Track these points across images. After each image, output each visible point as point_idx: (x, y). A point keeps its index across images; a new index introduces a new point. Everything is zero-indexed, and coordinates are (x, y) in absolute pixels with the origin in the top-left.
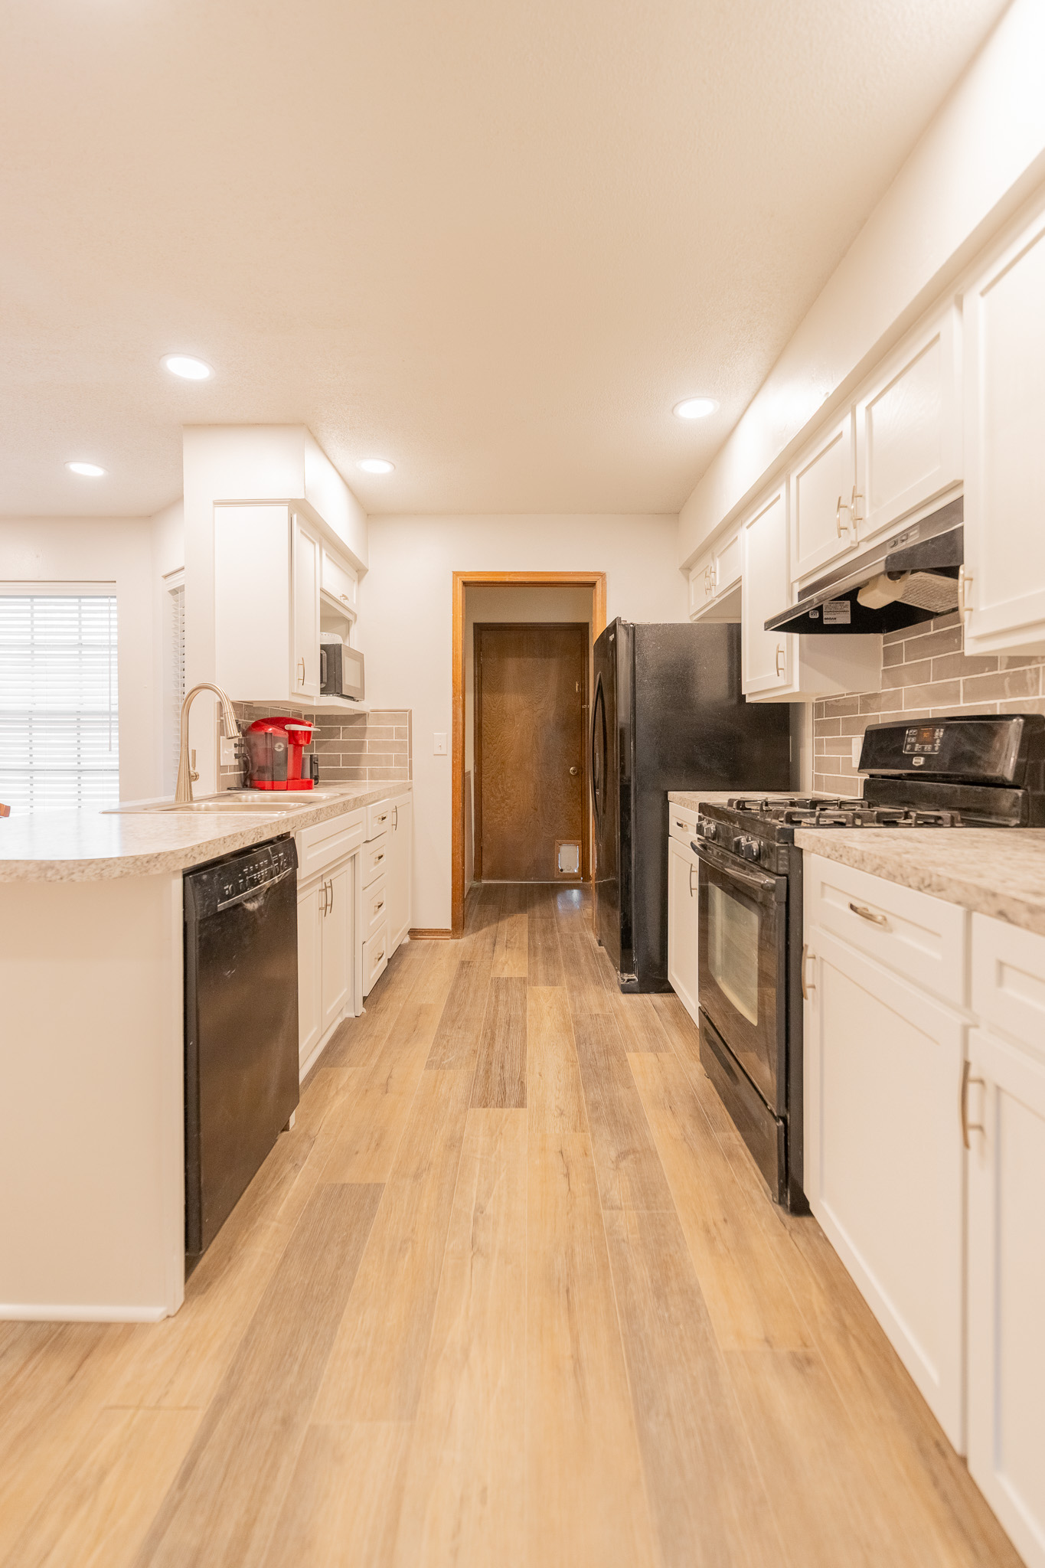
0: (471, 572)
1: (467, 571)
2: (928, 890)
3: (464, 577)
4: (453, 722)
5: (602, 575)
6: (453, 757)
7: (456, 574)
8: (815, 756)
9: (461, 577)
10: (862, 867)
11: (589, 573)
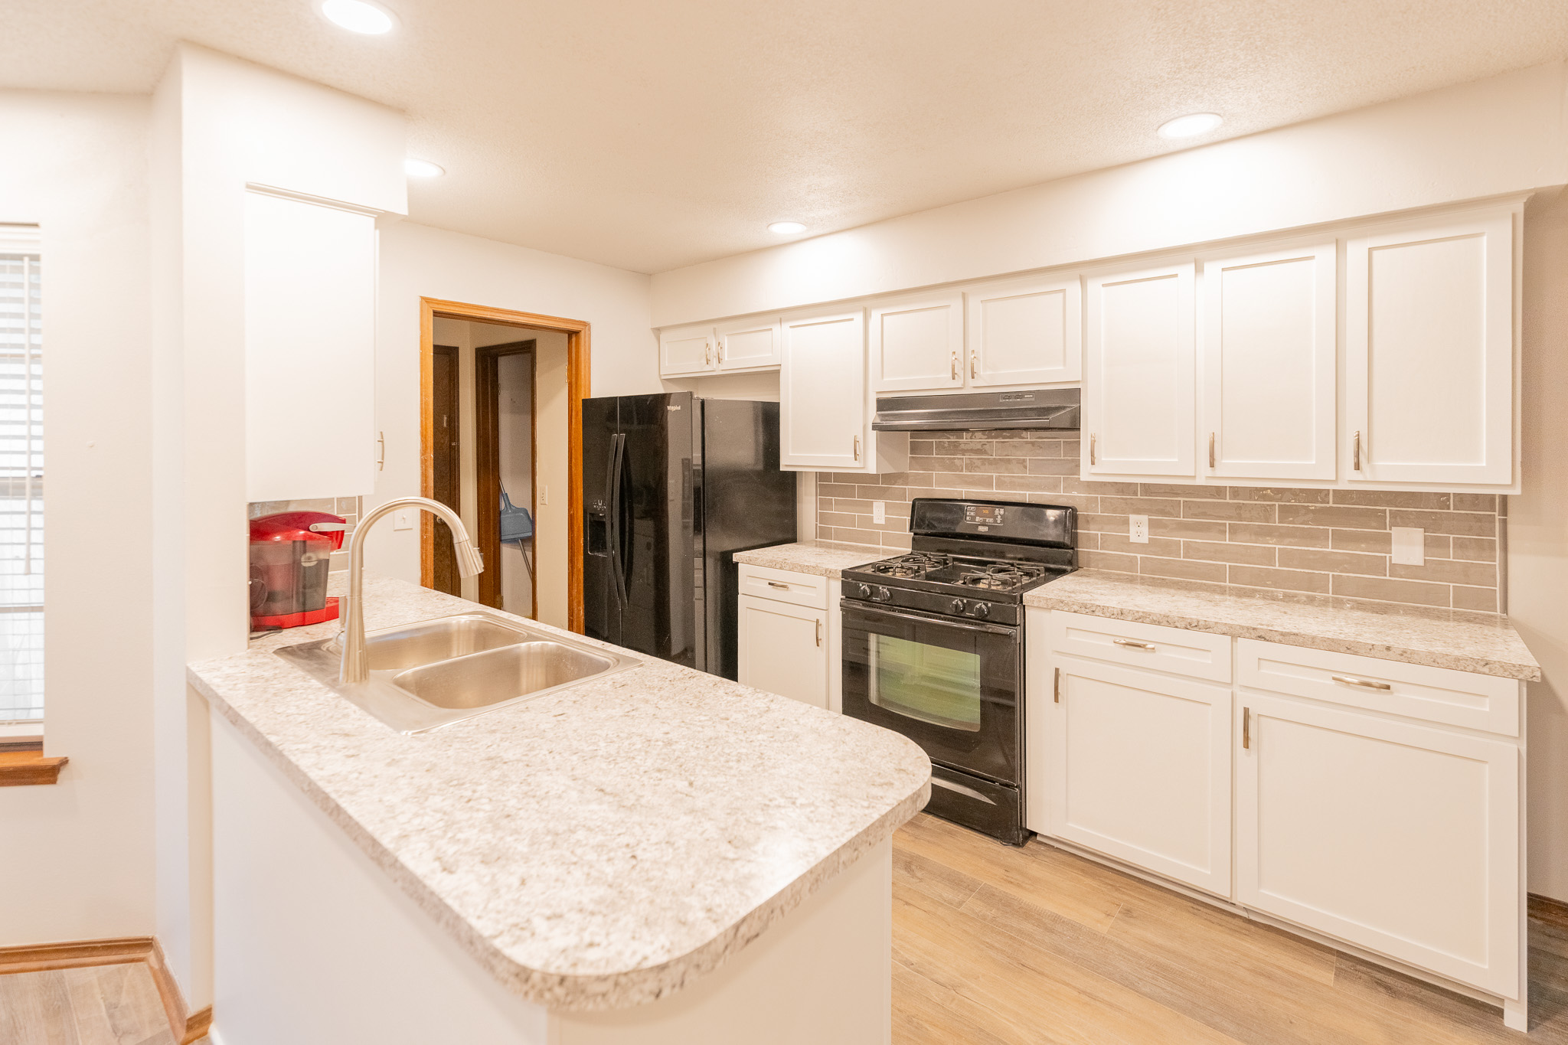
0: (445, 301)
1: (439, 298)
2: (1195, 629)
3: (436, 306)
4: (422, 487)
5: (585, 324)
6: (422, 531)
7: (426, 300)
8: (819, 511)
9: (431, 305)
10: (1122, 618)
11: (575, 321)
